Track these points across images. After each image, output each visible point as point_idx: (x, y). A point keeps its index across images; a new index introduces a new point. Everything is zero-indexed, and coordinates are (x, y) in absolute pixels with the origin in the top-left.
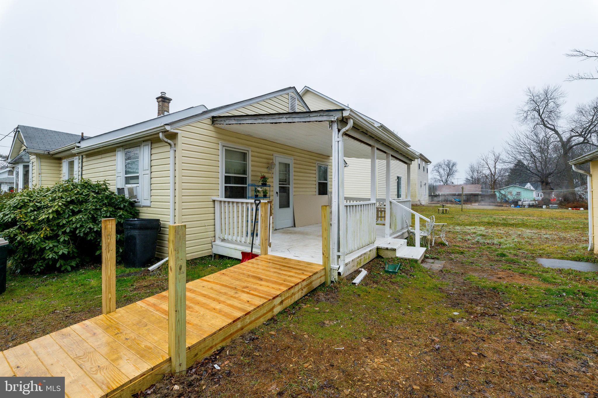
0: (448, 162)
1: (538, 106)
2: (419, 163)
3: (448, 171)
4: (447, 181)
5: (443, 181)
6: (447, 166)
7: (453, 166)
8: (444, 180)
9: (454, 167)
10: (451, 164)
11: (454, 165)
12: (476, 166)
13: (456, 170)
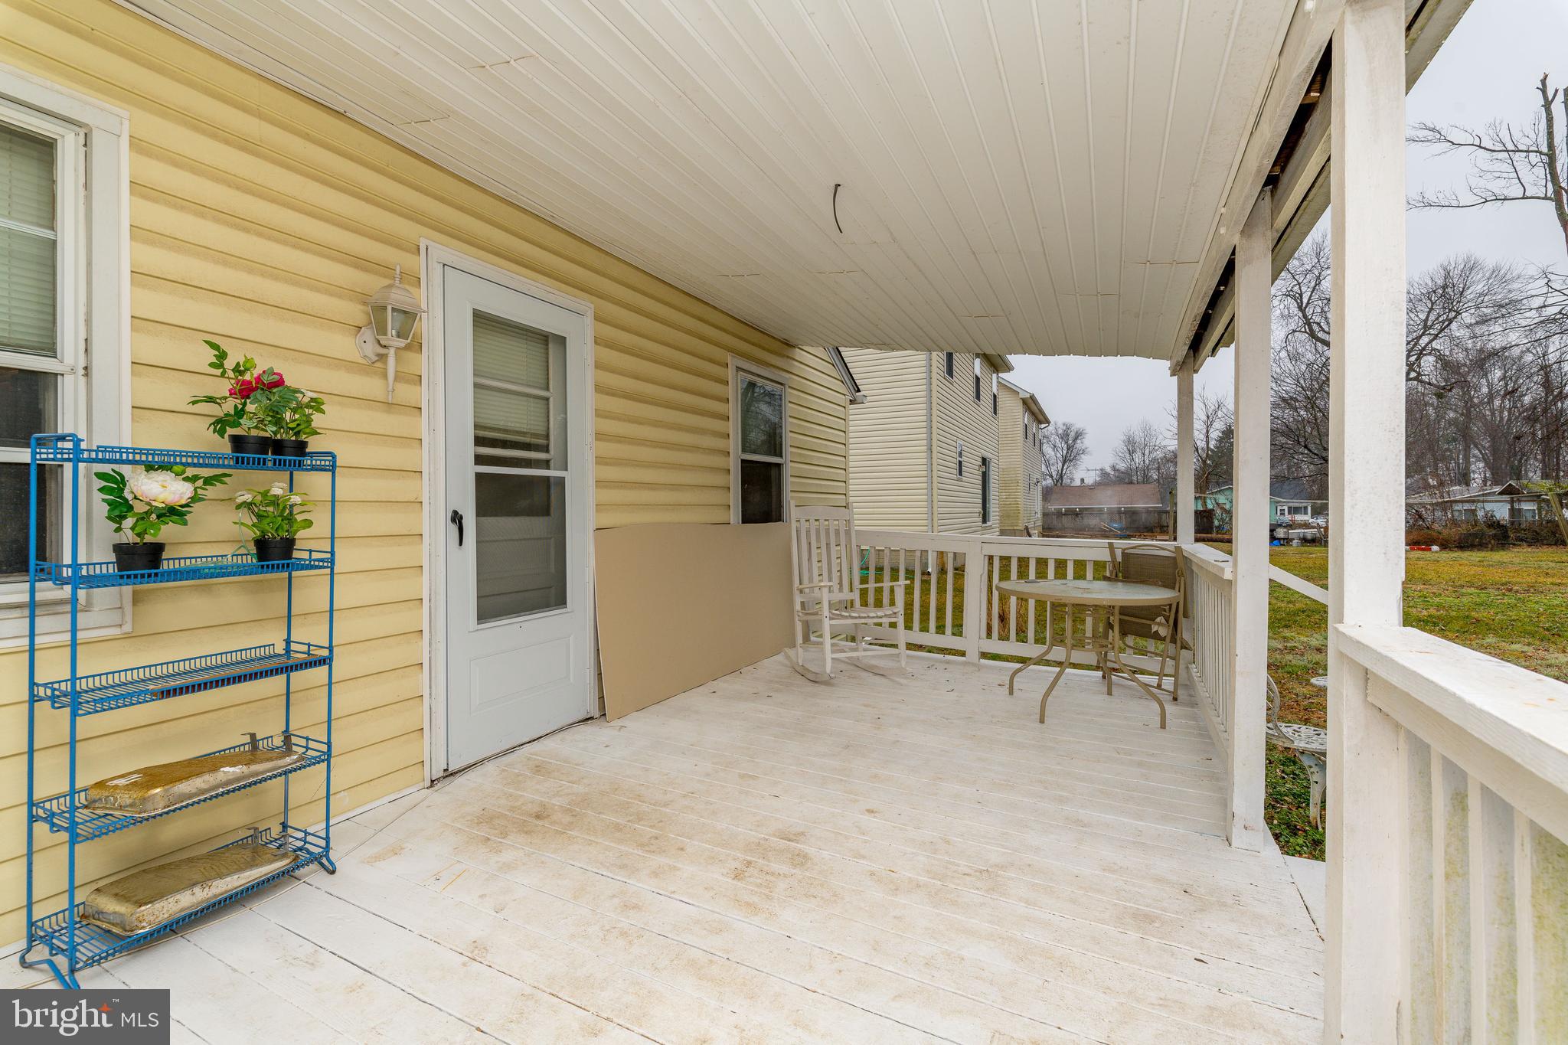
0: (1064, 428)
1: (1299, 284)
2: (1026, 422)
3: (1065, 452)
4: (1061, 477)
5: (1052, 476)
6: (1062, 438)
7: (1076, 439)
8: (1054, 474)
9: (1078, 441)
10: (1072, 435)
11: (1079, 435)
12: (1139, 437)
13: (1083, 448)
